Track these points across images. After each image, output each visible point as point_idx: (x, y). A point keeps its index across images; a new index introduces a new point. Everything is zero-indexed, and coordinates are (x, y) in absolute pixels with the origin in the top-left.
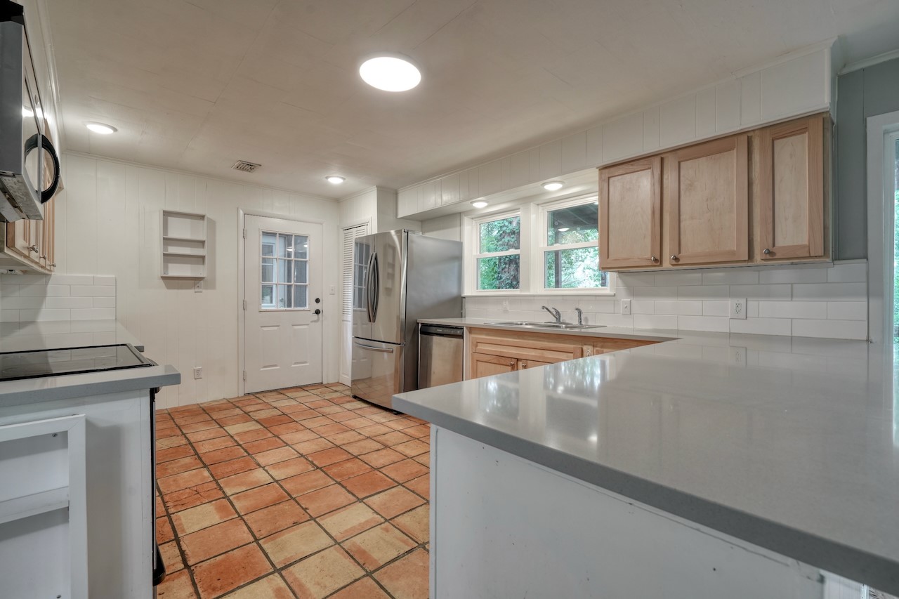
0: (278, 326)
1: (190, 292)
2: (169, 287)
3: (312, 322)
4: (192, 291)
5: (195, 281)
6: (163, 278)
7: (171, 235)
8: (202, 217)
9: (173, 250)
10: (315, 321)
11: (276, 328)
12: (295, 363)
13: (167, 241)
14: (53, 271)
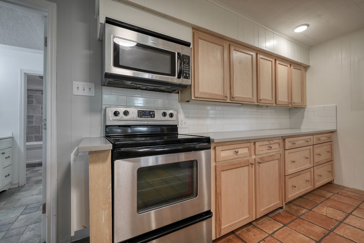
14: (306, 106)
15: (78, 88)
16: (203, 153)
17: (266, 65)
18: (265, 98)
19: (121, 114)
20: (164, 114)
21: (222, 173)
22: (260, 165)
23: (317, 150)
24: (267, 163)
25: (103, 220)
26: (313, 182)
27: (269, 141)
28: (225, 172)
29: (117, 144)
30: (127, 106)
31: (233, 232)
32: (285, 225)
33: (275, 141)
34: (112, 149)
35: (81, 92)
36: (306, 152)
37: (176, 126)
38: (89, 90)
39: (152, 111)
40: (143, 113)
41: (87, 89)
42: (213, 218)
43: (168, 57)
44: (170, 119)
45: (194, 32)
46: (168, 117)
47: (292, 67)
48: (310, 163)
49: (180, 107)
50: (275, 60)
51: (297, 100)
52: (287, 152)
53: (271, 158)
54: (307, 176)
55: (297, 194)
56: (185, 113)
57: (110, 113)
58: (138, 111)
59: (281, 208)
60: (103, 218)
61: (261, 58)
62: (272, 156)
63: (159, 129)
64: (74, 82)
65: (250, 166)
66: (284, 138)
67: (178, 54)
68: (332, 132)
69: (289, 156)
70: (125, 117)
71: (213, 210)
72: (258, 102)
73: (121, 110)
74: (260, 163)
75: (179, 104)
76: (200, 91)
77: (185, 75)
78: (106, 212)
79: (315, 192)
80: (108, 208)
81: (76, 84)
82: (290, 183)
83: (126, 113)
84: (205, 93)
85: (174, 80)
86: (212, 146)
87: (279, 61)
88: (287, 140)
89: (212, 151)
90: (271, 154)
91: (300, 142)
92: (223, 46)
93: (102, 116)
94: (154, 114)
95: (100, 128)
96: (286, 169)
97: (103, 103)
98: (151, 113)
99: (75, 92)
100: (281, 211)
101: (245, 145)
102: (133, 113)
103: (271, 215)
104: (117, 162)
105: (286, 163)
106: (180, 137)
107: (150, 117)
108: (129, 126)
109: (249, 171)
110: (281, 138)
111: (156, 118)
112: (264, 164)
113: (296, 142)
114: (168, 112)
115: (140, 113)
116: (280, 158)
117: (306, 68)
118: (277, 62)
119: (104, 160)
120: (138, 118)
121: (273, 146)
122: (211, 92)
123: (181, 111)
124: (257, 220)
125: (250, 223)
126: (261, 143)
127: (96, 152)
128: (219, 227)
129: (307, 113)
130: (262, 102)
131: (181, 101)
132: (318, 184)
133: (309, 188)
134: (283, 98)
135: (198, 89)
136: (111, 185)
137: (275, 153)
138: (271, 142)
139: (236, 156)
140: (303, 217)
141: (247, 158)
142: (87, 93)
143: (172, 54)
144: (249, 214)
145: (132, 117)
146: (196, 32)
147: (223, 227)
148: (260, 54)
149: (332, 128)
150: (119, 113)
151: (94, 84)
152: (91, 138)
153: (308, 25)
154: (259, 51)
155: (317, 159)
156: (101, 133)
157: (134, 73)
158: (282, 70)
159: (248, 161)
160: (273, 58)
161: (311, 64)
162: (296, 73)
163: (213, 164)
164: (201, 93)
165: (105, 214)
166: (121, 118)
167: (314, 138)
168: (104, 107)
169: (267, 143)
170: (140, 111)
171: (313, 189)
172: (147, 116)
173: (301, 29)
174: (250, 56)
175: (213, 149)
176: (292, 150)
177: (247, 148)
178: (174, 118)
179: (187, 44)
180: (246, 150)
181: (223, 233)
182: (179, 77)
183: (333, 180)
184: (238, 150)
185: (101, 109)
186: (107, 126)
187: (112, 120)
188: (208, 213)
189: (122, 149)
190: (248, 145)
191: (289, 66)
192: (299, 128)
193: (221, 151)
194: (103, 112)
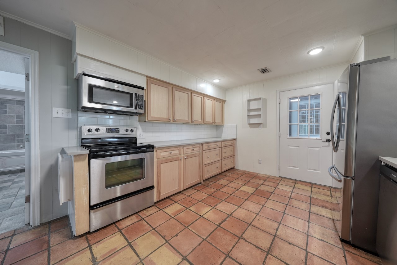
0: (299, 147)
1: (257, 129)
2: (251, 127)
3: (323, 146)
4: (258, 129)
5: (259, 125)
6: (249, 124)
7: (252, 108)
8: (259, 99)
9: (252, 113)
10: (326, 146)
11: (297, 148)
12: (310, 169)
13: (249, 111)
14: (224, 124)
15: (57, 112)
16: (148, 154)
17: (197, 100)
18: (196, 120)
19: (94, 131)
20: (127, 130)
21: (161, 164)
22: (186, 159)
23: (224, 150)
24: (191, 158)
25: (83, 193)
26: (221, 168)
27: (192, 146)
28: (163, 164)
29: (92, 151)
30: (98, 125)
31: (168, 197)
32: (198, 191)
33: (196, 146)
34: (89, 153)
35: (60, 115)
36: (217, 151)
37: (136, 137)
38: (67, 114)
39: (118, 128)
40: (111, 129)
41: (65, 113)
42: (155, 189)
43: (128, 96)
44: (131, 133)
45: (147, 79)
46: (129, 132)
47: (215, 101)
48: (220, 157)
49: (139, 125)
50: (204, 97)
51: (218, 121)
52: (204, 152)
53: (194, 156)
54: (218, 165)
55: (211, 175)
56: (143, 129)
57: (85, 130)
58: (107, 128)
59: (201, 183)
60: (83, 192)
61: (194, 95)
62: (194, 154)
63: (127, 139)
64: (54, 108)
65: (180, 160)
66: (202, 144)
67: (136, 94)
68: (235, 140)
69: (206, 154)
70: (96, 133)
71: (155, 185)
72: (192, 122)
73: (94, 128)
74: (186, 158)
75: (138, 123)
76: (151, 116)
77: (140, 107)
78: (85, 188)
79: (223, 174)
80: (87, 186)
81: (55, 110)
82: (206, 169)
83: (97, 130)
84: (155, 117)
85: (133, 110)
86: (155, 150)
87: (206, 97)
88: (204, 145)
89: (155, 153)
90: (194, 153)
91: (214, 145)
92: (168, 88)
93: (78, 132)
94: (119, 130)
95: (76, 140)
96: (204, 161)
97: (79, 123)
98: (117, 130)
99: (55, 115)
100: (200, 185)
101: (177, 149)
102: (103, 130)
103: (193, 187)
104: (92, 161)
105: (204, 158)
106: (138, 145)
107: (116, 132)
108: (100, 139)
109: (179, 163)
110: (201, 144)
111: (121, 133)
112: (188, 159)
113: (210, 146)
114: (130, 129)
115: (108, 130)
116: (199, 155)
117: (224, 101)
118: (205, 98)
119: (84, 159)
120: (106, 133)
121: (195, 149)
122: (159, 116)
123: (140, 127)
124: (184, 190)
125: (180, 192)
126: (187, 147)
127: (78, 155)
128: (159, 195)
129: (225, 128)
130: (194, 122)
131: (139, 121)
132: (224, 169)
133: (219, 171)
134: (208, 119)
135: (150, 115)
136: (88, 174)
137: (196, 153)
138: (194, 147)
139: (171, 155)
140: (210, 186)
141: (178, 156)
142: (65, 116)
143: (131, 95)
144: (179, 187)
145: (102, 132)
146: (148, 79)
147: (161, 195)
148: (193, 93)
149: (234, 137)
150: (92, 130)
151: (71, 110)
152: (68, 147)
153: (220, 80)
154: (192, 92)
155: (224, 155)
156: (77, 144)
157: (103, 106)
158: (208, 103)
159: (179, 157)
160: (202, 96)
161: (227, 100)
162: (217, 104)
163: (155, 160)
164: (152, 117)
165: (84, 189)
166: (94, 133)
167: (222, 143)
168: (79, 126)
169: (191, 147)
170: (108, 128)
171: (221, 172)
172: (114, 131)
173: (216, 81)
174: (187, 94)
175: (155, 152)
176: (208, 151)
177: (178, 151)
178: (134, 133)
179: (142, 88)
180: (177, 152)
181: (162, 198)
182: (136, 108)
183: (235, 166)
184: (172, 151)
185: (77, 127)
186: (82, 139)
187: (86, 135)
188: (152, 187)
189: (95, 153)
190: (179, 148)
191: (213, 100)
192: (221, 137)
193: (161, 152)
194: (79, 129)
